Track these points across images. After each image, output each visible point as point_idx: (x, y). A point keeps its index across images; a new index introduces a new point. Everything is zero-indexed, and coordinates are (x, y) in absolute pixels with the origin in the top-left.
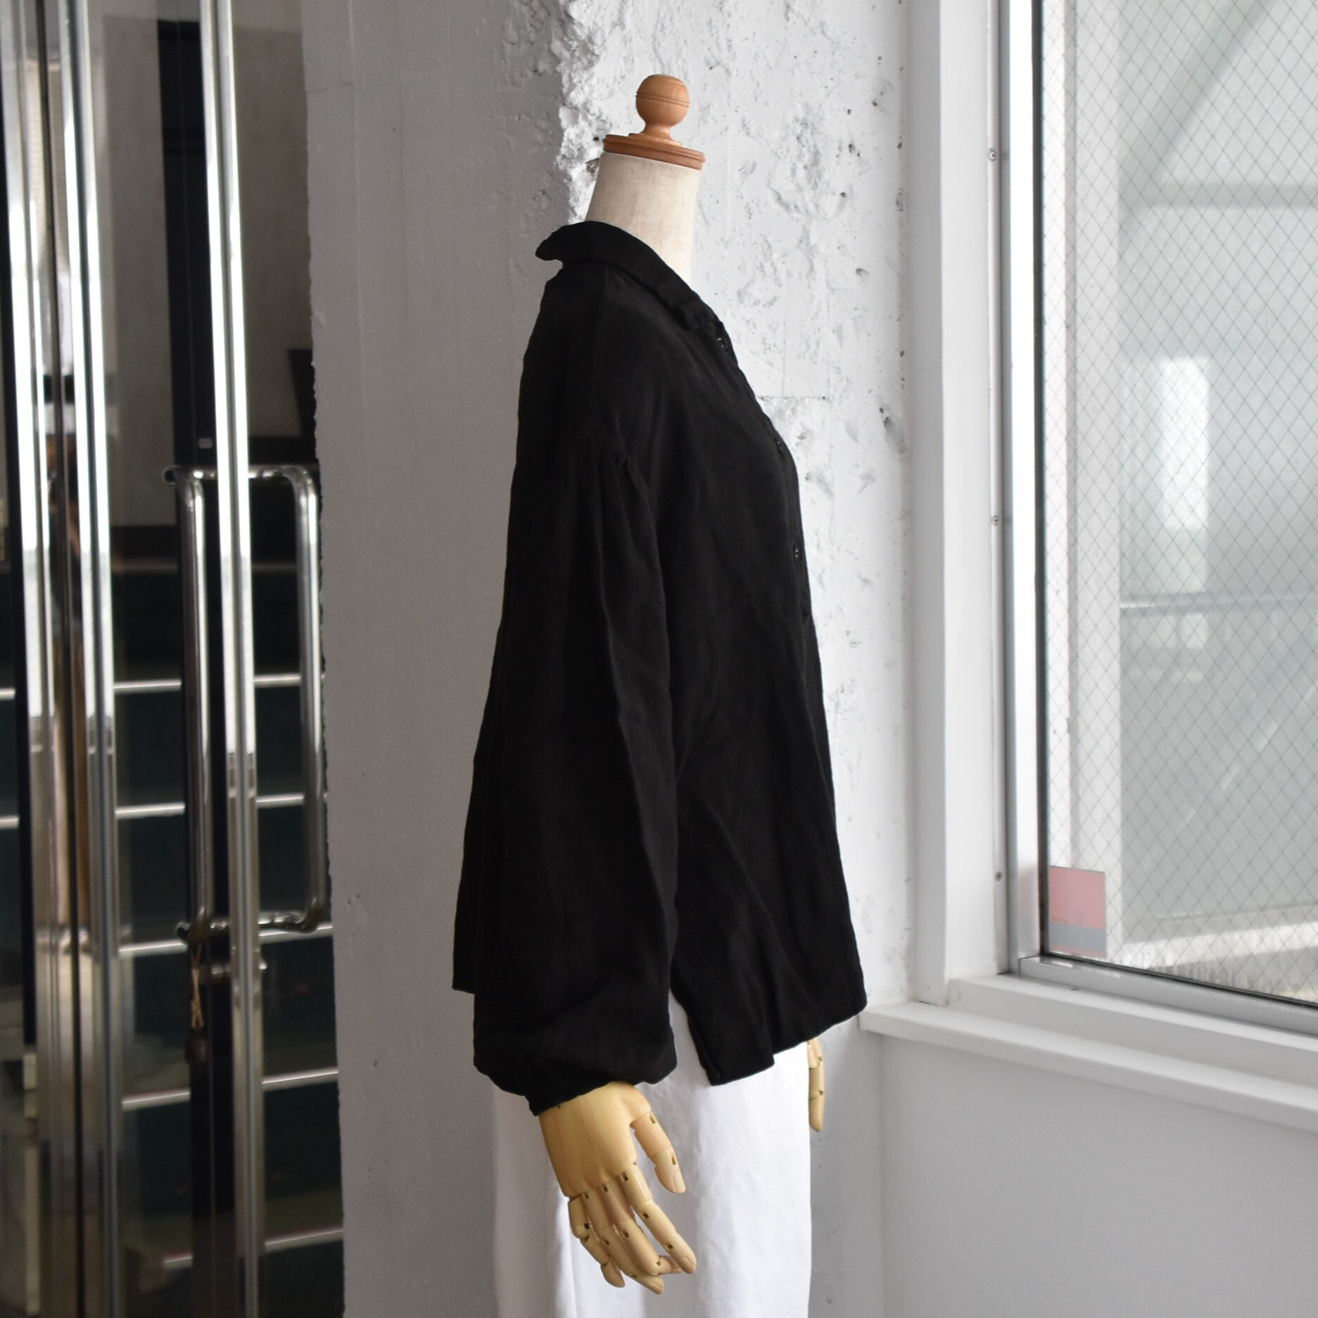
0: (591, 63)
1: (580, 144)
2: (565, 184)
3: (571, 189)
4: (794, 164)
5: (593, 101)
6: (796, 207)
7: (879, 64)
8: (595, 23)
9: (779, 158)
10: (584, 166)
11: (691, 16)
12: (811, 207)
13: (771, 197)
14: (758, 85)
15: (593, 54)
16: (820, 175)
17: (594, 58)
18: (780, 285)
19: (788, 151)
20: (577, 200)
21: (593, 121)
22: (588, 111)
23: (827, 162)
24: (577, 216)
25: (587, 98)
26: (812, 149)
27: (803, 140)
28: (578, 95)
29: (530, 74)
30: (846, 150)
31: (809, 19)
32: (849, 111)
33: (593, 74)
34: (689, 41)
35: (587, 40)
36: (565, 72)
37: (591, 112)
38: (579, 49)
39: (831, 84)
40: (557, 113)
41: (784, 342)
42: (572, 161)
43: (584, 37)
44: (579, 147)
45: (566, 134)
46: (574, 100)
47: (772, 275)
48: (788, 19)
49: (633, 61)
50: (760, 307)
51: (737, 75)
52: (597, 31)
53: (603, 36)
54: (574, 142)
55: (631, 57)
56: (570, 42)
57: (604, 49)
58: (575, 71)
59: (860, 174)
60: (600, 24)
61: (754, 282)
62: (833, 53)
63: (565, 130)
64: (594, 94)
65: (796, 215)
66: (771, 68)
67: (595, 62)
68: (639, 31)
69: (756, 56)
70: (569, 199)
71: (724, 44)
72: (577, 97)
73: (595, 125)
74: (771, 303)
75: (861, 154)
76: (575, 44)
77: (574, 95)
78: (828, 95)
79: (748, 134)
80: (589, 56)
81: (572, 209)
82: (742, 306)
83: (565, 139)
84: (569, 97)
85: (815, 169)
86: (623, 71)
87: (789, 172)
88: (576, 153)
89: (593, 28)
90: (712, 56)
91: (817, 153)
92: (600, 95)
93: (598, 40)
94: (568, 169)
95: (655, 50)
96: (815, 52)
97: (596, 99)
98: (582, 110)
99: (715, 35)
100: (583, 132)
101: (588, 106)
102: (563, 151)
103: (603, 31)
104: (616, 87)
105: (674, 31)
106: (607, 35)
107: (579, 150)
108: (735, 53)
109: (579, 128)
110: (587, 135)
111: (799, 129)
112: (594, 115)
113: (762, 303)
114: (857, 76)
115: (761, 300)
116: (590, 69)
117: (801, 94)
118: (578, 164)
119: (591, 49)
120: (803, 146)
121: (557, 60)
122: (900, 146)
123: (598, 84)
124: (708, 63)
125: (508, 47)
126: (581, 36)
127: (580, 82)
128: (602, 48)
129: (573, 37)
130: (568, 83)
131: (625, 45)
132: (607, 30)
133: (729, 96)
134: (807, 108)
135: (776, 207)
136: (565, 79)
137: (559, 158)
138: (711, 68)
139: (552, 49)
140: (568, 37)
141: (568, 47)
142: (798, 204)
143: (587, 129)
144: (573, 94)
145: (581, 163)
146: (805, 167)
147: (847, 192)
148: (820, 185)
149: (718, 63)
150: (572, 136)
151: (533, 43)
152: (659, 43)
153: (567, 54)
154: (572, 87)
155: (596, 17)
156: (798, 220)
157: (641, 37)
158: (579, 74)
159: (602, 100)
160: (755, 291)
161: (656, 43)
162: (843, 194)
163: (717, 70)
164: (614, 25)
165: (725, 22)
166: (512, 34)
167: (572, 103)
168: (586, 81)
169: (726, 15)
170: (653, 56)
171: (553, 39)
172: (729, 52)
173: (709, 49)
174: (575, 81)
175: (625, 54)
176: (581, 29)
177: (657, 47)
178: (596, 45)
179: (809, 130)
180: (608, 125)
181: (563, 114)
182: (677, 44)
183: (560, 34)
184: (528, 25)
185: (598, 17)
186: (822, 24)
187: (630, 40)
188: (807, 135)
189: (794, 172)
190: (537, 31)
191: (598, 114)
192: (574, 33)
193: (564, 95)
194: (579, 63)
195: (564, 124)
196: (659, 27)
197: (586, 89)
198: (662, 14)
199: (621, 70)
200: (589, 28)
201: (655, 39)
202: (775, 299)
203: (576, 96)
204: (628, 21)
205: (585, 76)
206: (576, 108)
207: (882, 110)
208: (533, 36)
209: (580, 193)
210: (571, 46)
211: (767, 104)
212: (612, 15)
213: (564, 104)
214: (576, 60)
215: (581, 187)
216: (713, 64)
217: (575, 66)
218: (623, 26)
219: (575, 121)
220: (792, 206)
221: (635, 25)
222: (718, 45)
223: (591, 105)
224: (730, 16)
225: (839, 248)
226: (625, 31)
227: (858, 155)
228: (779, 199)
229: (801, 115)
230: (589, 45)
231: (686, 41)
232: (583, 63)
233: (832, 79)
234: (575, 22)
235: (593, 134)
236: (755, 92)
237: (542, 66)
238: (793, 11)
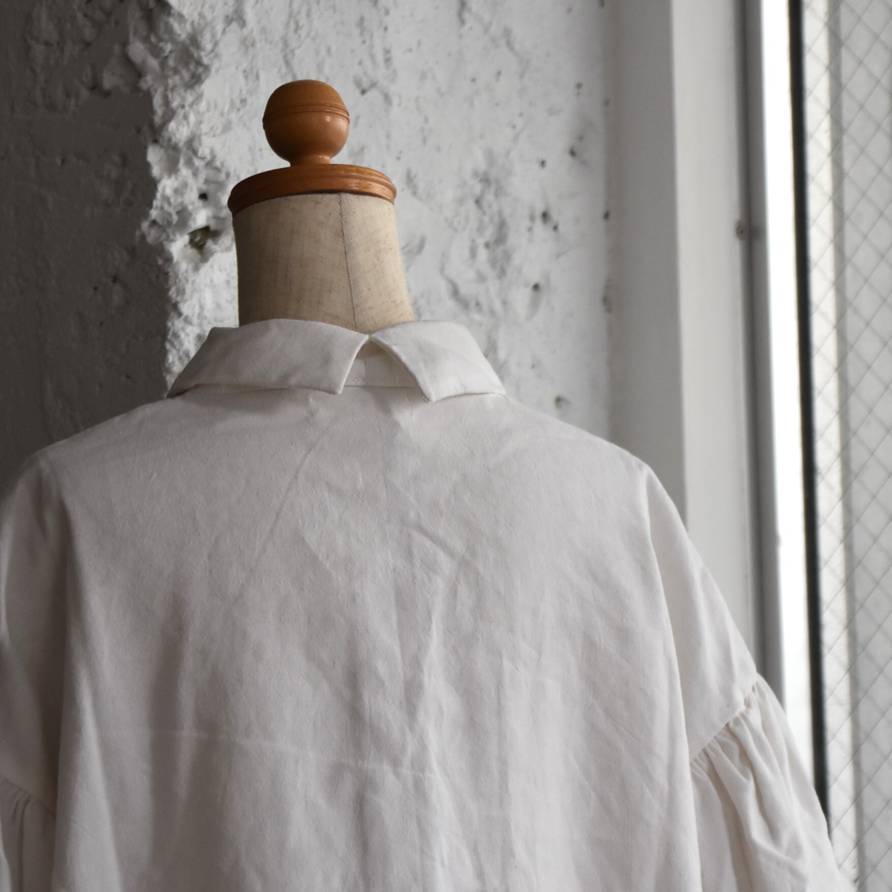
0: (196, 80)
1: (182, 203)
2: (159, 268)
3: (171, 274)
4: (473, 241)
5: (204, 138)
6: (478, 304)
7: (578, 94)
8: (201, 16)
9: (456, 231)
10: (186, 238)
11: (335, 11)
12: (498, 306)
13: (443, 288)
14: (426, 120)
15: (199, 63)
16: (507, 256)
17: (200, 70)
19: (467, 220)
20: (182, 292)
21: (200, 168)
22: (195, 153)
23: (517, 238)
24: (182, 318)
25: (192, 132)
26: (496, 219)
27: (485, 204)
28: (181, 128)
29: (85, 93)
30: (539, 221)
31: (490, 24)
32: (543, 163)
33: (199, 97)
34: (333, 49)
35: (188, 42)
36: (156, 90)
37: (200, 153)
38: (173, 55)
39: (519, 122)
40: (144, 155)
42: (169, 231)
43: (183, 36)
44: (179, 208)
45: (160, 188)
46: (175, 135)
48: (462, 22)
49: (257, 77)
51: (399, 105)
52: (204, 28)
53: (213, 36)
54: (172, 200)
55: (255, 70)
56: (161, 44)
57: (217, 56)
58: (172, 90)
59: (558, 256)
60: (209, 17)
62: (522, 76)
63: (159, 181)
64: (205, 128)
65: (477, 317)
66: (442, 95)
67: (203, 76)
68: (263, 30)
69: (423, 77)
70: (168, 290)
71: (380, 58)
72: (179, 131)
73: (203, 175)
75: (561, 227)
76: (169, 47)
77: (174, 127)
78: (516, 138)
79: (414, 193)
80: (192, 67)
81: (175, 307)
83: (159, 195)
84: (167, 130)
85: (501, 248)
86: (244, 93)
87: (466, 252)
88: (175, 218)
89: (199, 24)
90: (365, 73)
91: (502, 227)
92: (212, 128)
93: (207, 44)
94: (165, 243)
95: (287, 63)
96: (499, 73)
97: (206, 134)
98: (184, 150)
99: (368, 43)
100: (185, 185)
101: (196, 144)
102: (154, 214)
103: (213, 28)
104: (234, 116)
105: (313, 34)
106: (219, 36)
107: (178, 213)
108: (395, 71)
109: (180, 179)
110: (191, 190)
111: (478, 188)
112: (203, 158)
114: (552, 112)
116: (196, 87)
117: (482, 136)
118: (178, 236)
119: (196, 55)
120: (484, 213)
121: (136, 72)
122: (607, 216)
123: (208, 110)
124: (358, 83)
125: (39, 50)
126: (179, 35)
127: (183, 107)
128: (212, 55)
129: (166, 36)
130: (163, 108)
131: (246, 52)
132: (219, 27)
133: (388, 136)
134: (490, 157)
135: (451, 304)
136: (157, 101)
137: (145, 225)
138: (363, 92)
139: (130, 54)
140: (157, 36)
141: (156, 51)
142: (483, 300)
143: (191, 180)
144: (172, 125)
145: (182, 235)
146: (487, 245)
147: (542, 283)
148: (509, 271)
149: (373, 85)
150: (169, 192)
151: (88, 44)
152: (292, 51)
153: (153, 63)
154: (170, 115)
155: (203, 6)
156: (480, 325)
157: (266, 41)
158: (180, 94)
159: (214, 136)
161: (288, 51)
162: (536, 287)
163: (373, 94)
164: (228, 20)
165: (381, 23)
166: (46, 28)
167: (170, 140)
168: (191, 106)
169: (382, 12)
170: (284, 70)
171: (131, 38)
172: (388, 67)
173: (360, 63)
174: (175, 104)
175: (245, 65)
176: (180, 24)
177: (289, 56)
178: (203, 50)
179: (492, 190)
180: (223, 176)
181: (154, 156)
182: (317, 52)
183: (143, 29)
184: (79, 16)
185: (207, 6)
186: (507, 33)
187: (253, 44)
188: (490, 197)
189: (473, 253)
190: (98, 26)
191: (209, 158)
192: (169, 30)
193: (157, 126)
194: (177, 78)
195: (156, 171)
196: (292, 26)
197: (192, 118)
198: (295, 6)
199: (241, 91)
200: (193, 22)
201: (286, 44)
203: (178, 129)
204: (250, 14)
205: (190, 97)
206: (175, 148)
207: (584, 163)
208: (89, 33)
209: (187, 281)
210: (162, 50)
211: (439, 149)
212: (226, 4)
213: (156, 141)
214: (171, 73)
215: (186, 271)
216: (365, 85)
217: (170, 82)
218: (243, 23)
219: (172, 168)
220: (472, 304)
221: (259, 22)
222: (373, 57)
223: (200, 144)
224: (387, 12)
225: (533, 367)
226: (245, 30)
227: (555, 228)
228: (455, 292)
229: (482, 166)
230: (192, 49)
231: (329, 50)
232: (182, 78)
233: (521, 115)
234: (173, 12)
235: (199, 189)
236: (422, 130)
237: (109, 81)
238: (470, 10)
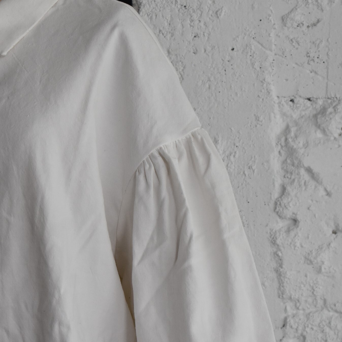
18: (322, 10)
41: (328, 55)
47: (314, 2)
50: (304, 28)
61: (296, 9)
74: (314, 25)
82: (286, 28)
113: (306, 24)
115: (304, 23)
160: (298, 17)
202: (318, 21)
